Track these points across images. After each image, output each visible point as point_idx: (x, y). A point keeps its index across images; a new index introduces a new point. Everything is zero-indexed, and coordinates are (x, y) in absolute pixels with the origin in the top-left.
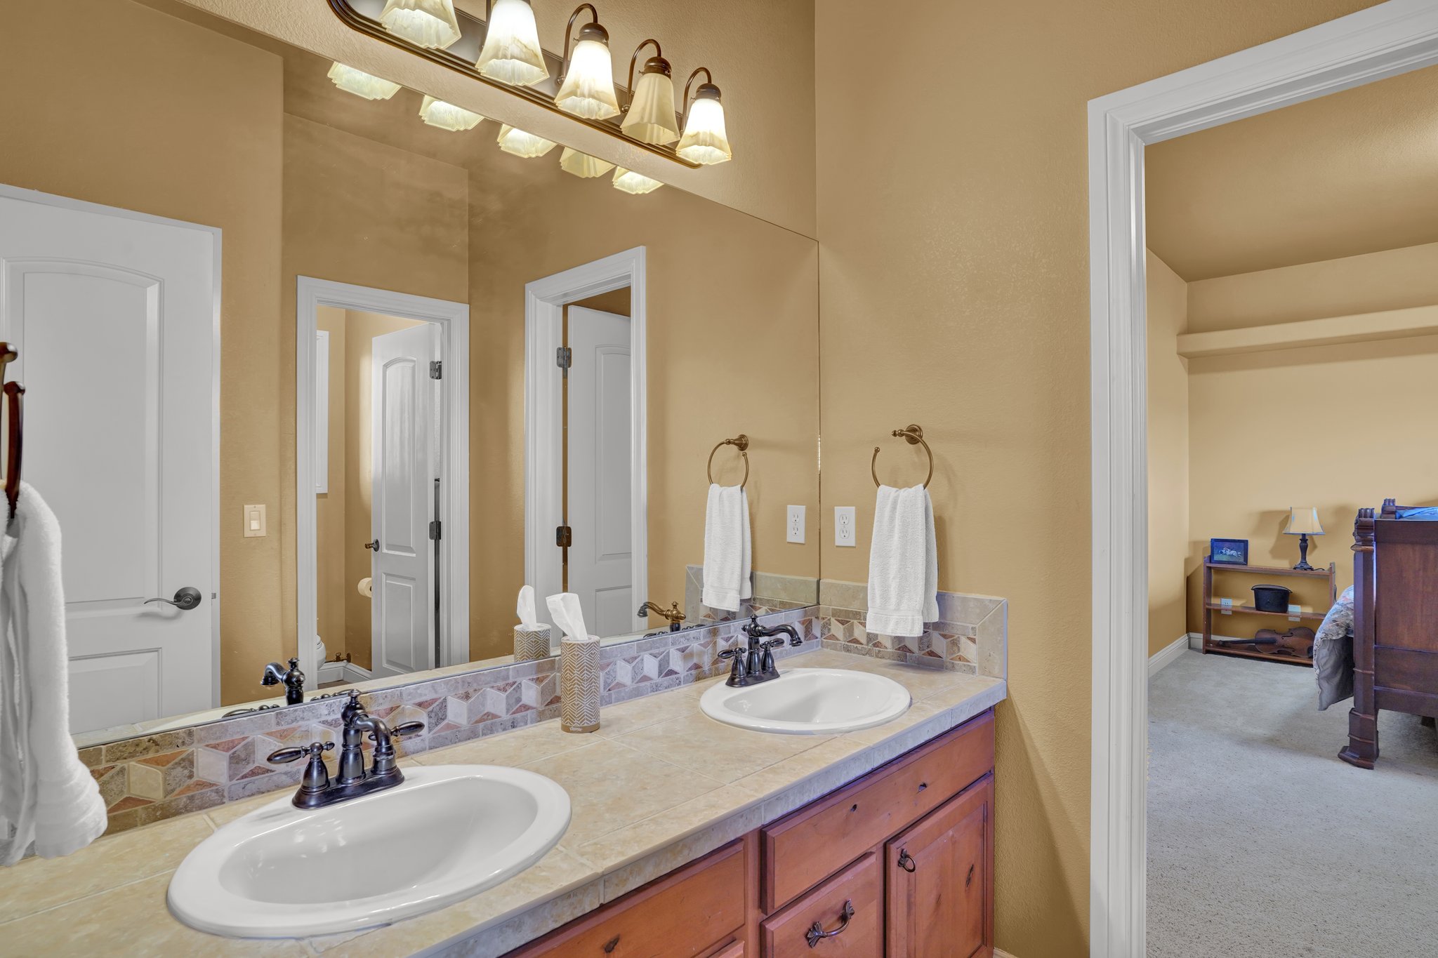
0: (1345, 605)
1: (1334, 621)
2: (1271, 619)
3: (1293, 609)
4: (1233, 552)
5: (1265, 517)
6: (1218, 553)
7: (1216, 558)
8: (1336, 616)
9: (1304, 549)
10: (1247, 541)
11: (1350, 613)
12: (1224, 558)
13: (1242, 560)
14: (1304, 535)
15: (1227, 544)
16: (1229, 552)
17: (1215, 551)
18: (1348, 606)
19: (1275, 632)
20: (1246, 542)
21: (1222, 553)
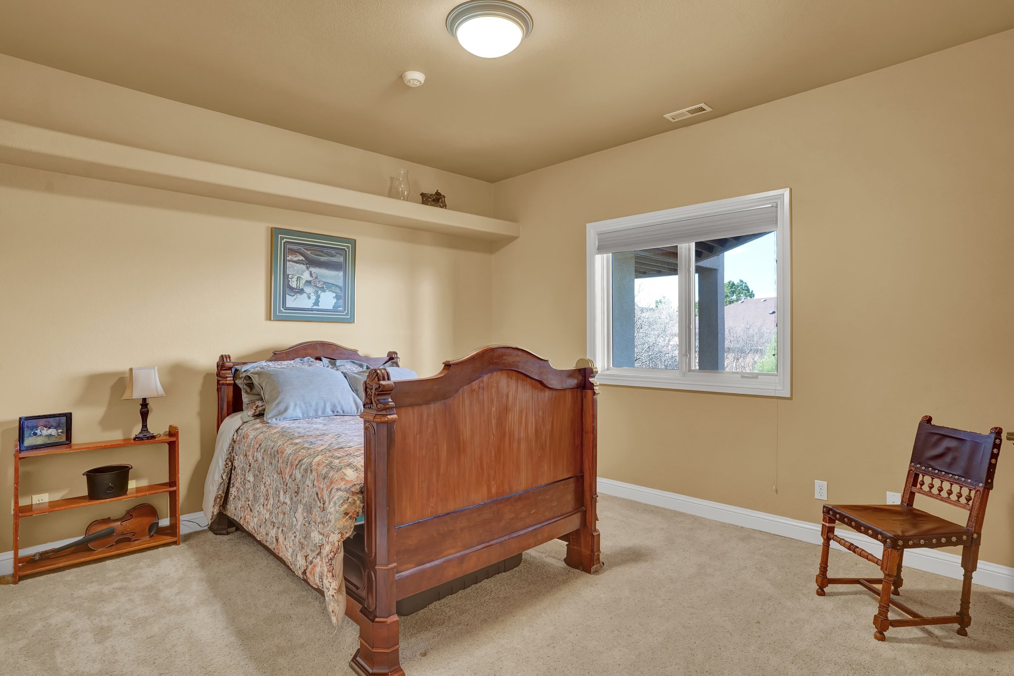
0: (349, 489)
1: (346, 514)
2: (114, 507)
3: (132, 485)
4: (53, 431)
5: (94, 381)
6: (30, 436)
7: (29, 441)
8: (346, 506)
9: (144, 415)
10: (71, 414)
11: (356, 499)
12: (39, 441)
13: (64, 439)
14: (144, 400)
15: (42, 421)
16: (46, 432)
17: (26, 433)
18: (353, 490)
19: (108, 520)
20: (68, 417)
21: (35, 434)
